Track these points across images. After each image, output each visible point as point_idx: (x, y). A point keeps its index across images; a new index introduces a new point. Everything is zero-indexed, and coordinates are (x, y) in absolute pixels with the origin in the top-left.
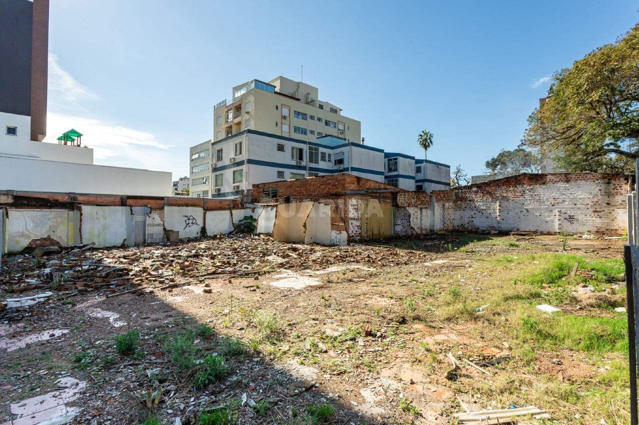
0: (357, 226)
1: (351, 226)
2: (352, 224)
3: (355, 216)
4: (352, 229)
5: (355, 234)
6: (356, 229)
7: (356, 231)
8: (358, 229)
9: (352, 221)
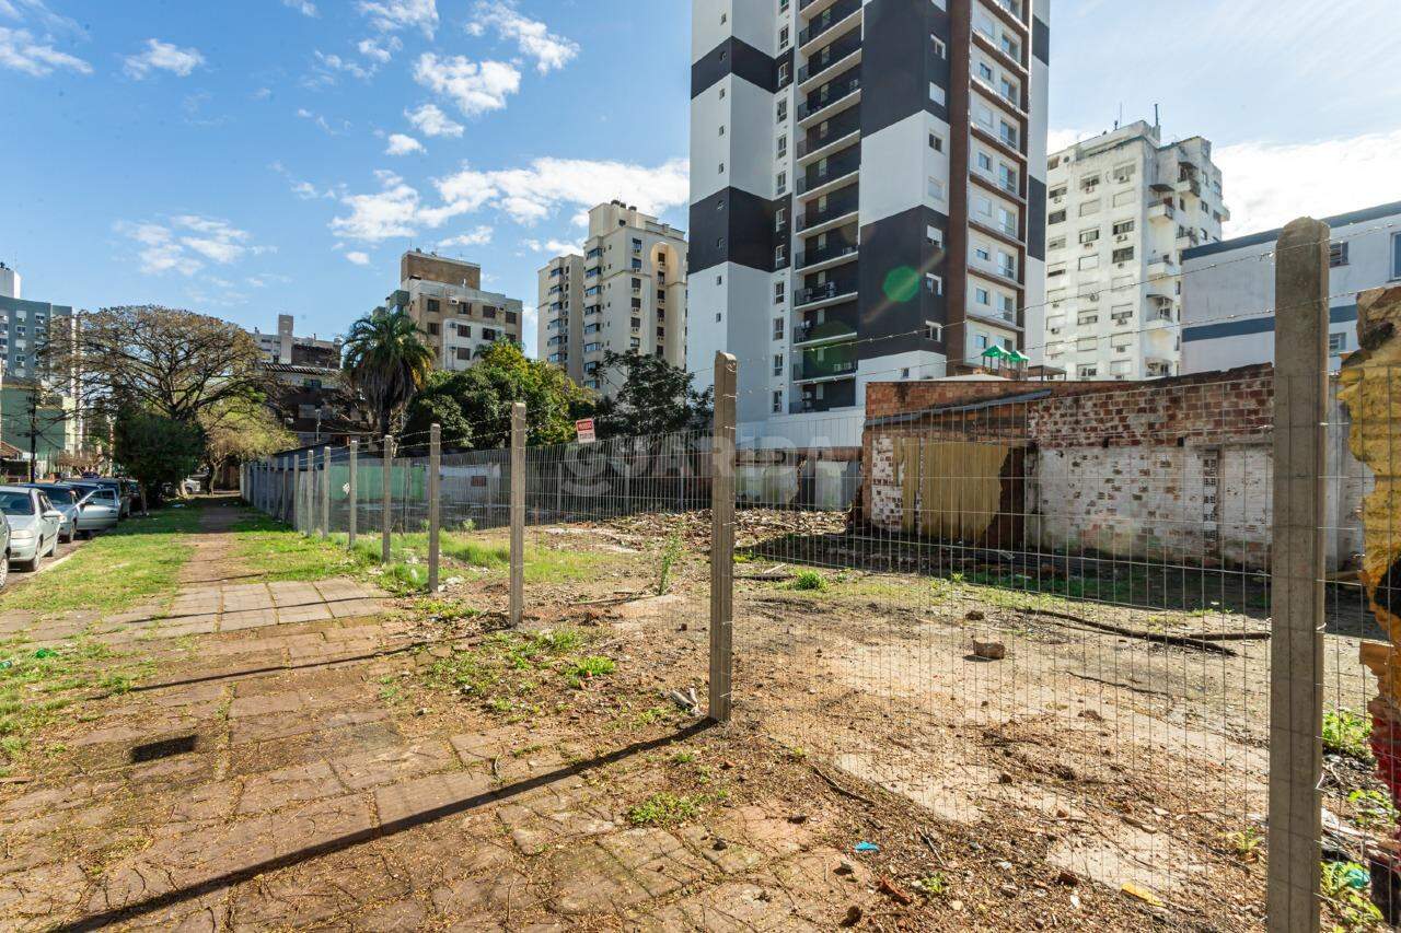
0: (894, 499)
1: (876, 498)
2: (879, 493)
3: (888, 476)
4: (880, 505)
5: (888, 517)
6: (892, 506)
7: (892, 511)
8: (897, 506)
9: (880, 488)
